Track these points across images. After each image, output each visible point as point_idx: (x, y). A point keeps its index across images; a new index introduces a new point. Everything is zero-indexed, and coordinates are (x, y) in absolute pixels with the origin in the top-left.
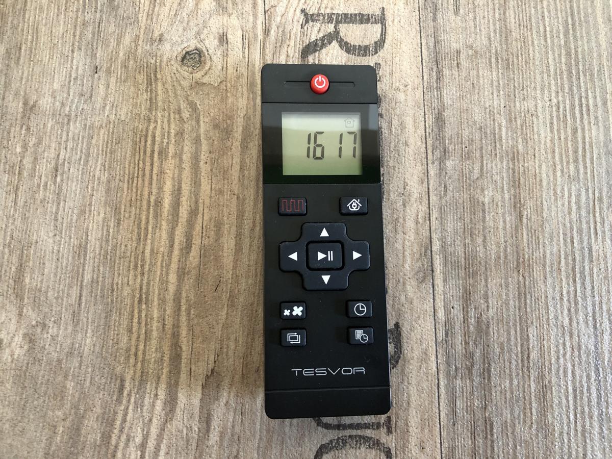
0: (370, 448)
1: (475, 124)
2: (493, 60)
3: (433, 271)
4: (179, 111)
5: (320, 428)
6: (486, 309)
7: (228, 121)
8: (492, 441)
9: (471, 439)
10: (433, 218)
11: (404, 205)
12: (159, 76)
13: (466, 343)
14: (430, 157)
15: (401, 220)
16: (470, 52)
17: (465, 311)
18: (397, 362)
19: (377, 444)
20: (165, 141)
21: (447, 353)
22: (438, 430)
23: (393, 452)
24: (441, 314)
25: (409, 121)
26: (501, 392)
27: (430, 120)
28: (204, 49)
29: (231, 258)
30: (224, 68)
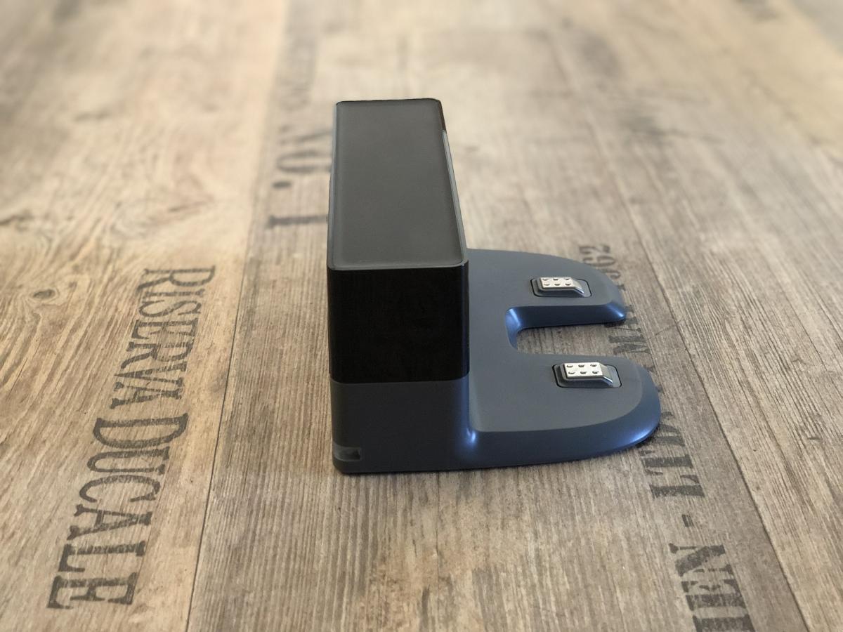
0: (139, 482)
1: (283, 312)
2: (306, 283)
3: (227, 385)
4: (23, 318)
5: (92, 472)
6: (273, 404)
7: (64, 321)
8: (264, 477)
9: (243, 475)
10: (234, 359)
11: (209, 354)
12: (12, 303)
13: (249, 421)
14: (238, 329)
15: (204, 362)
16: (286, 280)
17: (253, 405)
18: (180, 434)
19: (147, 480)
20: (5, 333)
21: (230, 427)
22: (211, 469)
23: (162, 484)
24: (229, 407)
25: (223, 315)
26: (279, 448)
27: (242, 313)
28: (56, 291)
29: (41, 385)
30: (69, 298)
